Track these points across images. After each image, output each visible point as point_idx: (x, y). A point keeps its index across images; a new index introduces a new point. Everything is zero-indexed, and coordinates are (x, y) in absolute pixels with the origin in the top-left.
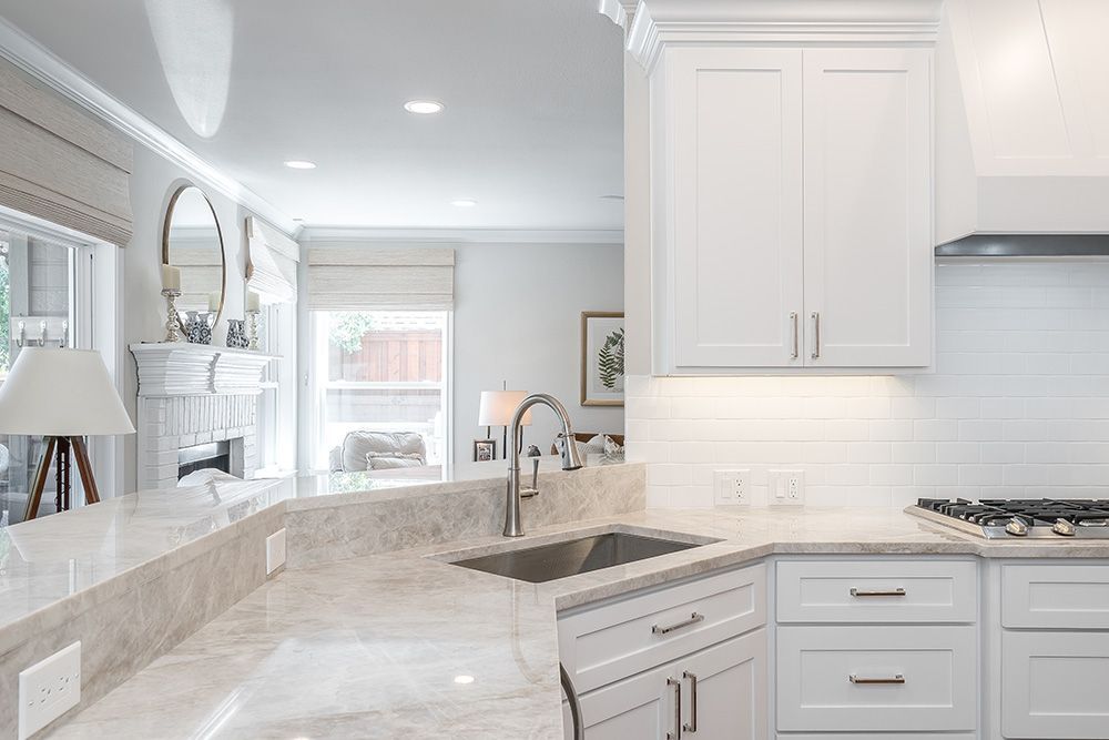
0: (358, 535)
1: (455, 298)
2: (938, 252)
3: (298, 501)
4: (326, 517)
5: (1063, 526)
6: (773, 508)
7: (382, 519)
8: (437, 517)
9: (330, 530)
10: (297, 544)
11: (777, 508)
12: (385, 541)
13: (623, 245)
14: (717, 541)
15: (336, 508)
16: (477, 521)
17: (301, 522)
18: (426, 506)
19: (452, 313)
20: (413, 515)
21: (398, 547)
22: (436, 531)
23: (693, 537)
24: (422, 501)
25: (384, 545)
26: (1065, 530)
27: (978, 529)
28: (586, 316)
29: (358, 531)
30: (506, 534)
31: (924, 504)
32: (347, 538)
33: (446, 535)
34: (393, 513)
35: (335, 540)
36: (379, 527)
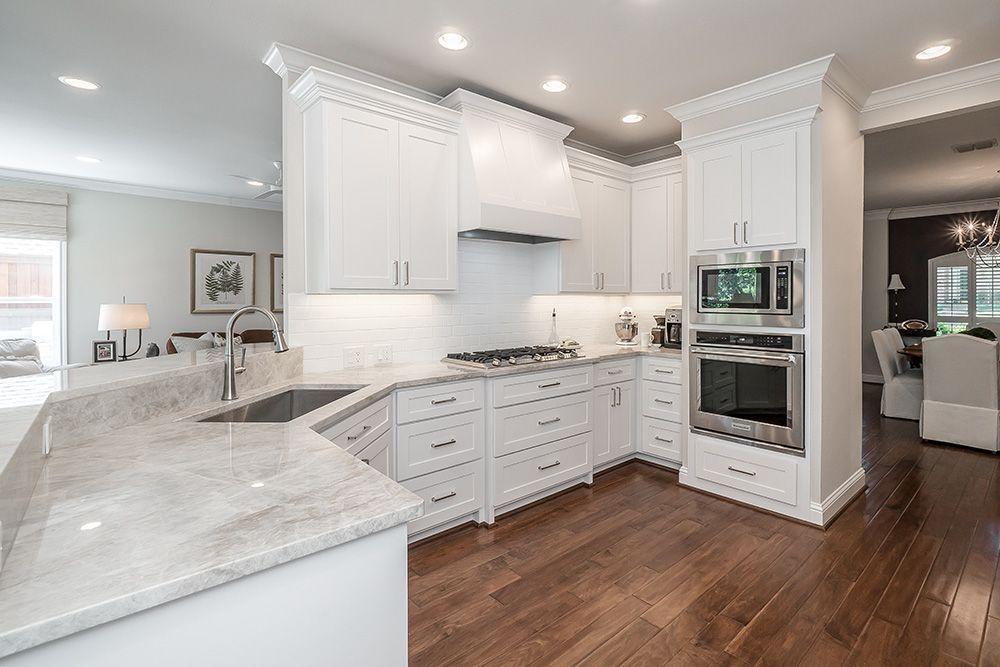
0: (114, 413)
1: (69, 232)
2: (461, 235)
3: (62, 393)
4: (86, 403)
5: (513, 360)
6: (377, 366)
7: (133, 399)
8: (175, 393)
9: (90, 412)
10: (62, 428)
11: (380, 366)
12: (136, 415)
13: (282, 213)
14: (364, 386)
15: (96, 395)
16: (203, 393)
17: (66, 409)
18: (167, 386)
19: (65, 243)
20: (157, 394)
21: (146, 418)
22: (175, 402)
23: (349, 386)
24: (164, 383)
25: (135, 418)
26: (514, 362)
27: (482, 365)
28: (195, 252)
29: (115, 410)
30: (224, 398)
31: (450, 356)
32: (104, 417)
33: (181, 405)
34: (142, 394)
35: (95, 420)
36: (131, 406)
